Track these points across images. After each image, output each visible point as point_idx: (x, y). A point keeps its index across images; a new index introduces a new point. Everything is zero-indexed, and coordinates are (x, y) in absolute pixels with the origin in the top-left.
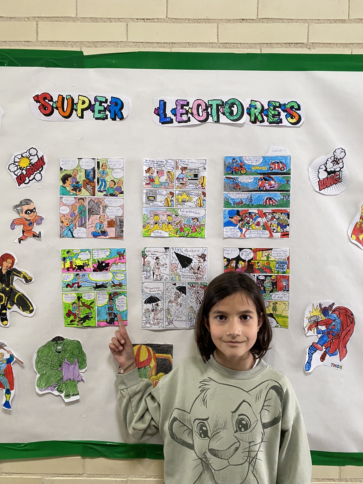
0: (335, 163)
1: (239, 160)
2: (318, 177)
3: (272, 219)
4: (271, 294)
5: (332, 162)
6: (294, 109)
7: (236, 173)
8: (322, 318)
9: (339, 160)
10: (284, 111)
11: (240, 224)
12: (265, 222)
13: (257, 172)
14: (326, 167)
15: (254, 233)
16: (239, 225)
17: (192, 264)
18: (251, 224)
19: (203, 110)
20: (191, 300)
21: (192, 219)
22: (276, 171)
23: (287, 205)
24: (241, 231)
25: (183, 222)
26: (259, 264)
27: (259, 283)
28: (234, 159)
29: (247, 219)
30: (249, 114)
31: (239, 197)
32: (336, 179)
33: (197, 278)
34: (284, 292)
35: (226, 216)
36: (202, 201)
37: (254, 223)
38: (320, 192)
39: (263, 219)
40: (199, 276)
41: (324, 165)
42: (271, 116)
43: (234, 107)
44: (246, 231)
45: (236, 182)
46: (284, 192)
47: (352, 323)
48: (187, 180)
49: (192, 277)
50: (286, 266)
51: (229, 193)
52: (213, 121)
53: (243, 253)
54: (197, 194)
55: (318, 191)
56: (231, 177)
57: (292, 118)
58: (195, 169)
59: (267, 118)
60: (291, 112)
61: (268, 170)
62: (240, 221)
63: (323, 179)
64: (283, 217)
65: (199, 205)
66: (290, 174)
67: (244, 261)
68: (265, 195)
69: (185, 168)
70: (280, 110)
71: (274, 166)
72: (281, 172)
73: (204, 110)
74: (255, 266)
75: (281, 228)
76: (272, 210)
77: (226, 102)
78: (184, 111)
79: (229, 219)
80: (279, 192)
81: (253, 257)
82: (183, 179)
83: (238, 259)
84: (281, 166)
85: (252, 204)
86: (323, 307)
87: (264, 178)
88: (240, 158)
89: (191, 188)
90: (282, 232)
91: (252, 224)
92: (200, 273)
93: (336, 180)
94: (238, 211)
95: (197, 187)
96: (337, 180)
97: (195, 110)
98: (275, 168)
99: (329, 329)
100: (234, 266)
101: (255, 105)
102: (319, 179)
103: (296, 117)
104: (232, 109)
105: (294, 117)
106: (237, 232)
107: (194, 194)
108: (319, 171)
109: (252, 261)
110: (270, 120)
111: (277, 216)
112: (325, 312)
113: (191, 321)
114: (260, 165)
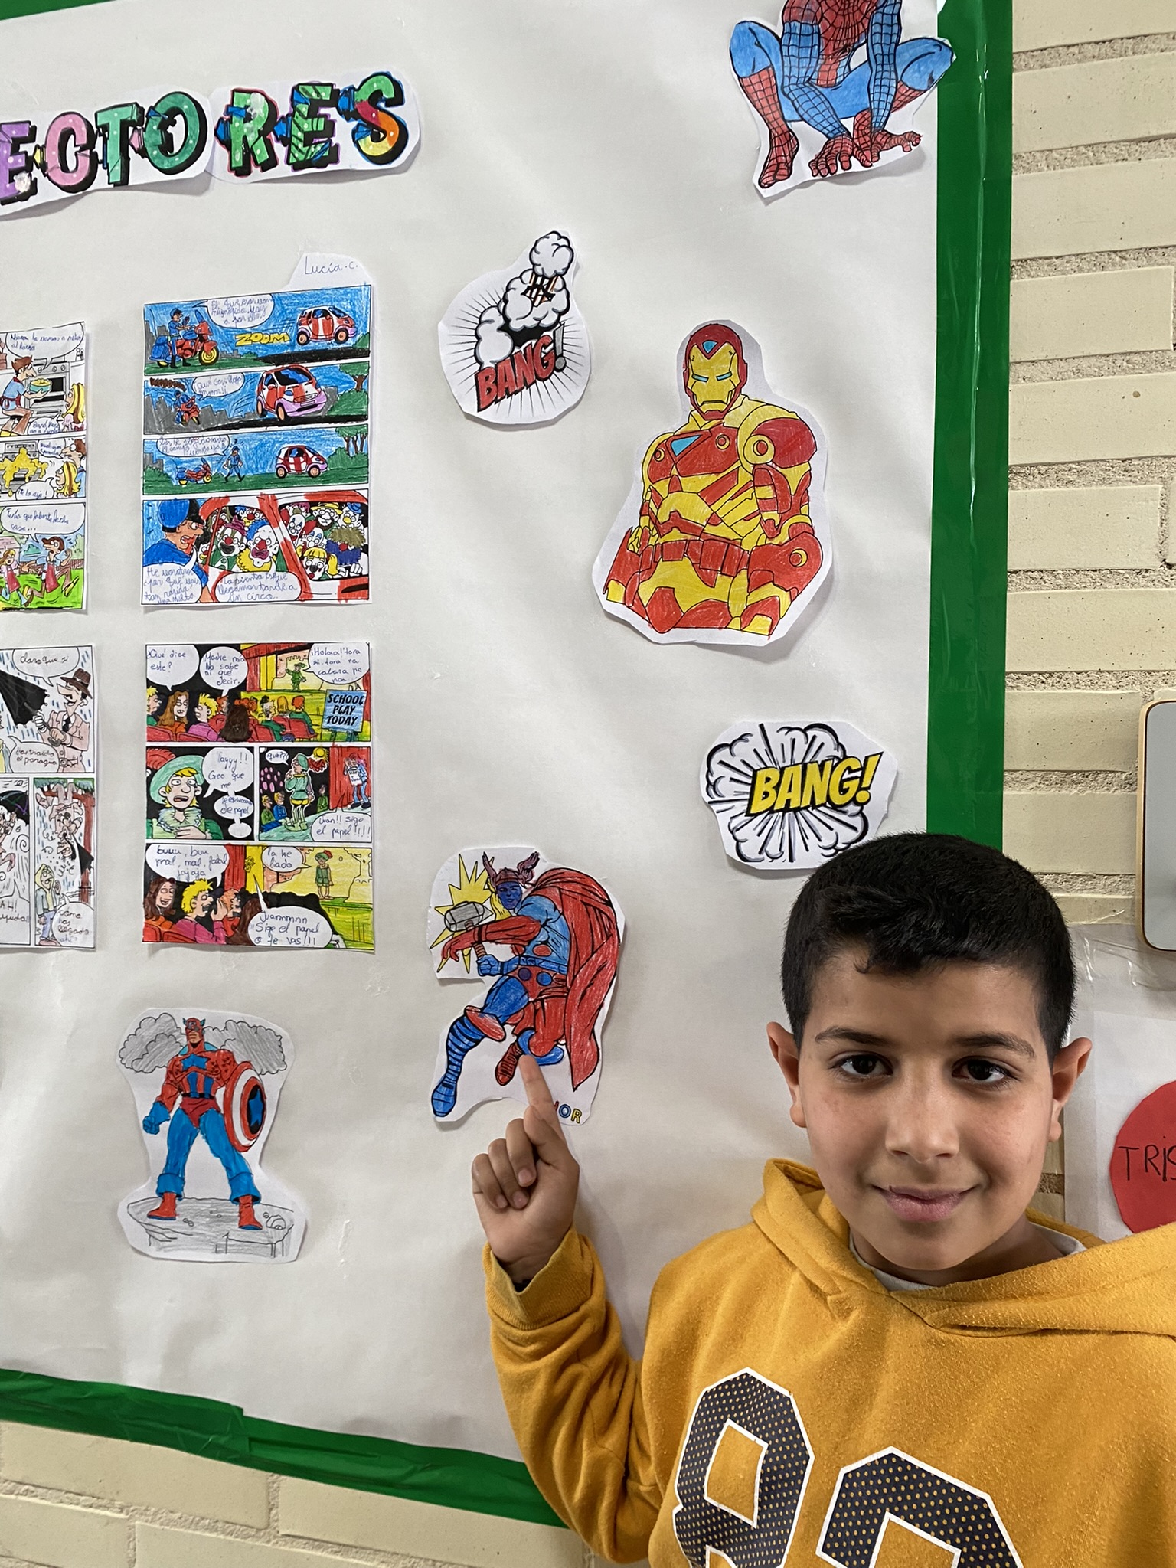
0: (537, 295)
1: (193, 316)
2: (475, 355)
3: (308, 529)
4: (309, 819)
5: (528, 294)
6: (382, 101)
7: (185, 364)
8: (494, 910)
9: (551, 280)
10: (347, 115)
11: (200, 552)
12: (285, 539)
13: (255, 354)
14: (503, 314)
15: (246, 584)
16: (198, 555)
17: (45, 711)
18: (237, 551)
19: (78, 149)
20: (47, 843)
21: (44, 540)
22: (320, 346)
23: (359, 472)
24: (203, 577)
25: (16, 558)
26: (267, 706)
27: (269, 777)
28: (178, 312)
29: (224, 531)
30: (227, 144)
31: (197, 450)
32: (542, 359)
33: (65, 763)
34: (356, 809)
35: (153, 524)
36: (74, 475)
37: (247, 546)
38: (481, 415)
39: (277, 530)
40: (70, 753)
41: (498, 307)
42: (300, 140)
43: (174, 123)
44: (220, 579)
45: (187, 397)
46: (349, 424)
47: (608, 938)
48: (32, 401)
49: (48, 758)
50: (359, 709)
51: (164, 437)
52: (109, 183)
53: (213, 663)
54: (59, 451)
55: (475, 413)
56: (169, 378)
57: (376, 139)
58: (54, 361)
59: (285, 149)
60: (374, 115)
61: (292, 346)
62: (200, 541)
63: (493, 366)
64: (347, 519)
65: (67, 491)
66: (366, 353)
67: (215, 694)
68: (282, 437)
69: (26, 361)
70: (333, 113)
71: (311, 325)
72: (336, 346)
73: (83, 148)
74: (255, 711)
75: (340, 563)
76: (307, 495)
77: (152, 108)
78: (21, 161)
79: (165, 535)
80: (333, 425)
81: (246, 680)
82: (18, 400)
83: (195, 687)
84: (336, 325)
85: (239, 474)
86: (497, 867)
87: (277, 373)
88: (198, 305)
89: (43, 430)
90: (343, 578)
91: (241, 551)
92: (71, 741)
93: (543, 365)
94: (193, 503)
95: (60, 423)
96: (547, 365)
97: (54, 153)
98: (315, 333)
99: (527, 957)
100: (184, 715)
101: (247, 107)
102: (477, 366)
103: (392, 134)
104: (170, 130)
105: (382, 135)
106: (189, 582)
107: (51, 450)
108: (480, 331)
109: (243, 695)
110: (296, 155)
111: (327, 516)
112: (505, 890)
113: (45, 919)
114: (262, 329)
